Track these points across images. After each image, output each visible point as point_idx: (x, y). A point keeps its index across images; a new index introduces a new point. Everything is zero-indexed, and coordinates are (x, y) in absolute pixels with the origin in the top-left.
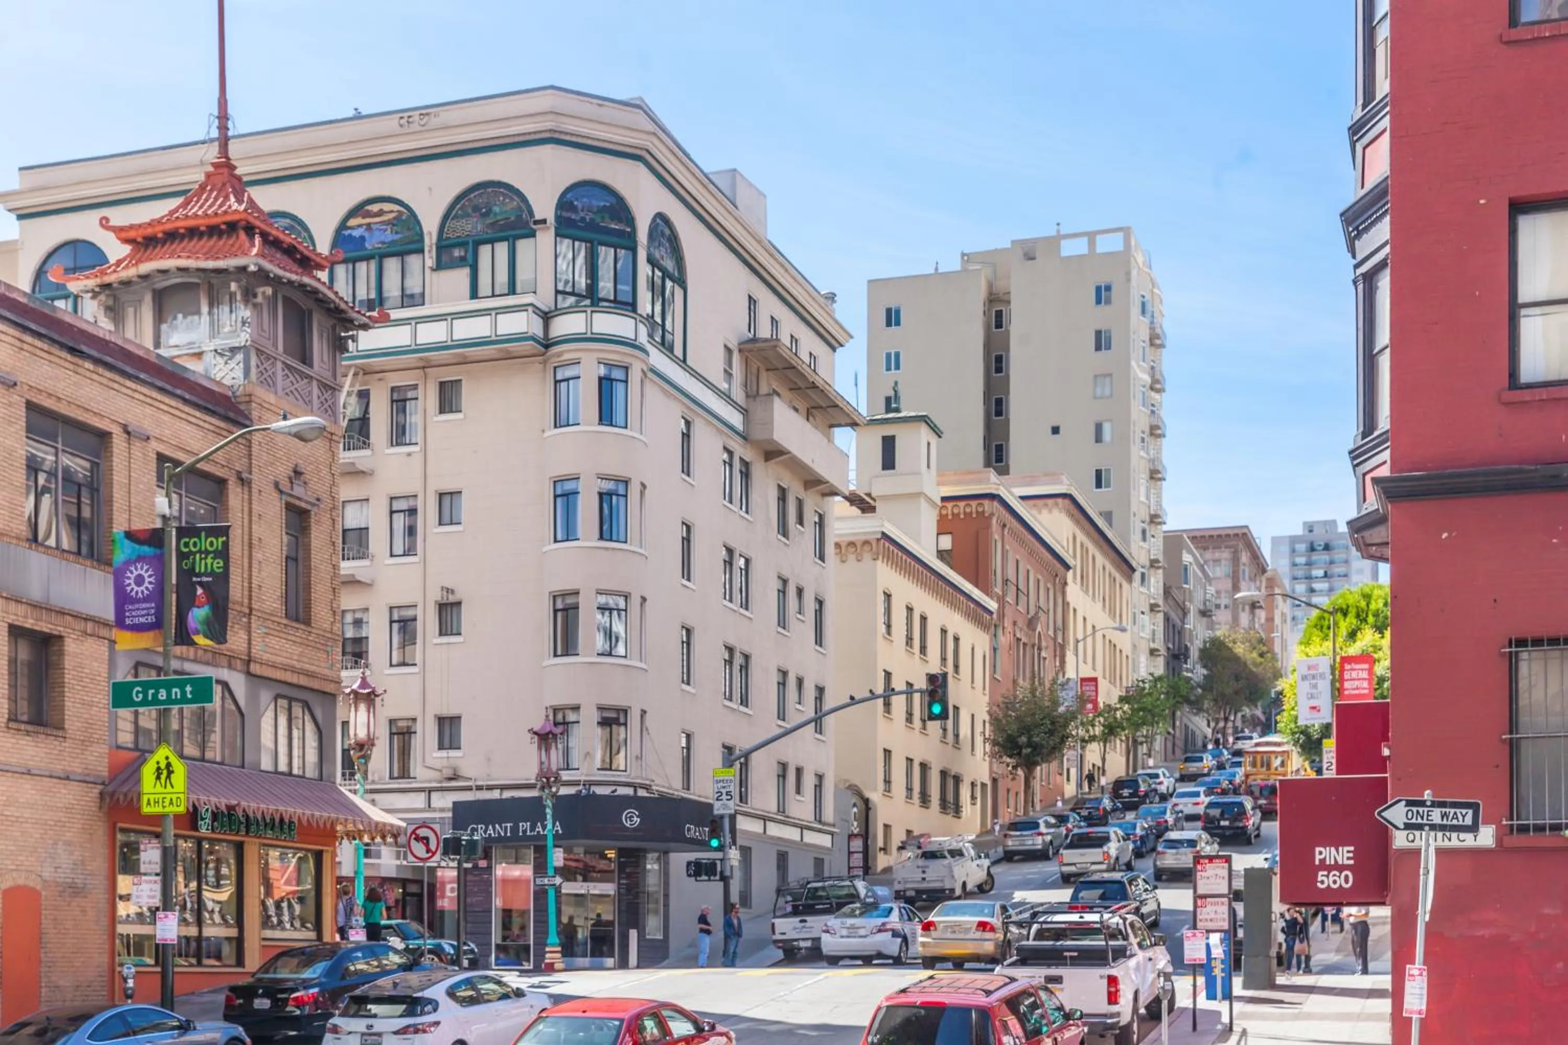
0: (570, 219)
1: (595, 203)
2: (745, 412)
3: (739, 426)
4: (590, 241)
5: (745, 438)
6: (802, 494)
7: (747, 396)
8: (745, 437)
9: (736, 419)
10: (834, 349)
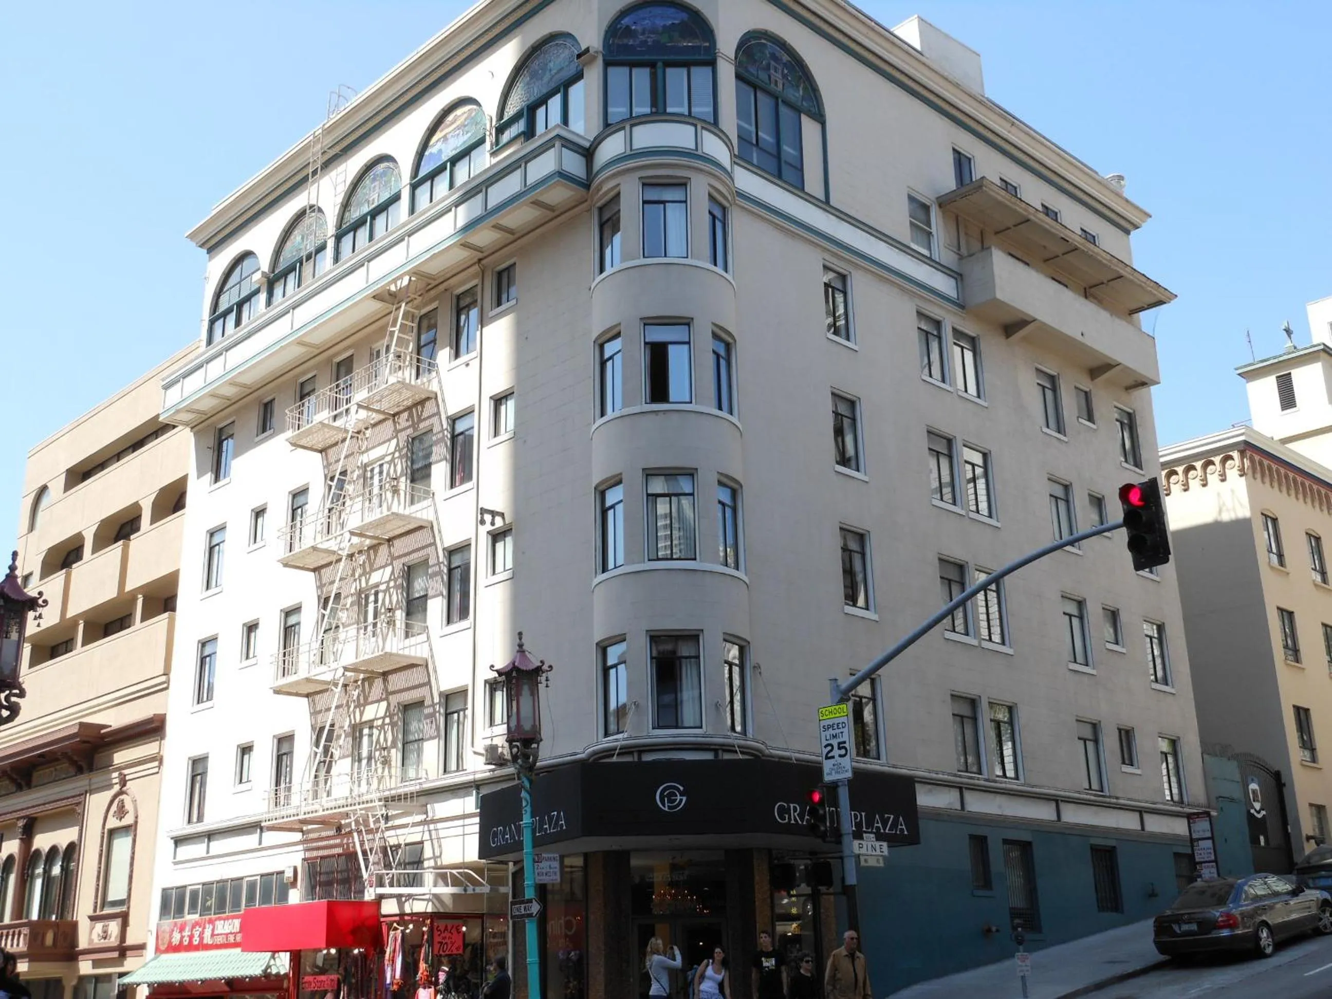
0: (627, 45)
1: (660, 23)
2: (958, 276)
3: (953, 294)
4: (652, 65)
5: (962, 307)
6: (1086, 385)
7: (961, 257)
8: (960, 305)
9: (943, 284)
10: (1128, 232)
